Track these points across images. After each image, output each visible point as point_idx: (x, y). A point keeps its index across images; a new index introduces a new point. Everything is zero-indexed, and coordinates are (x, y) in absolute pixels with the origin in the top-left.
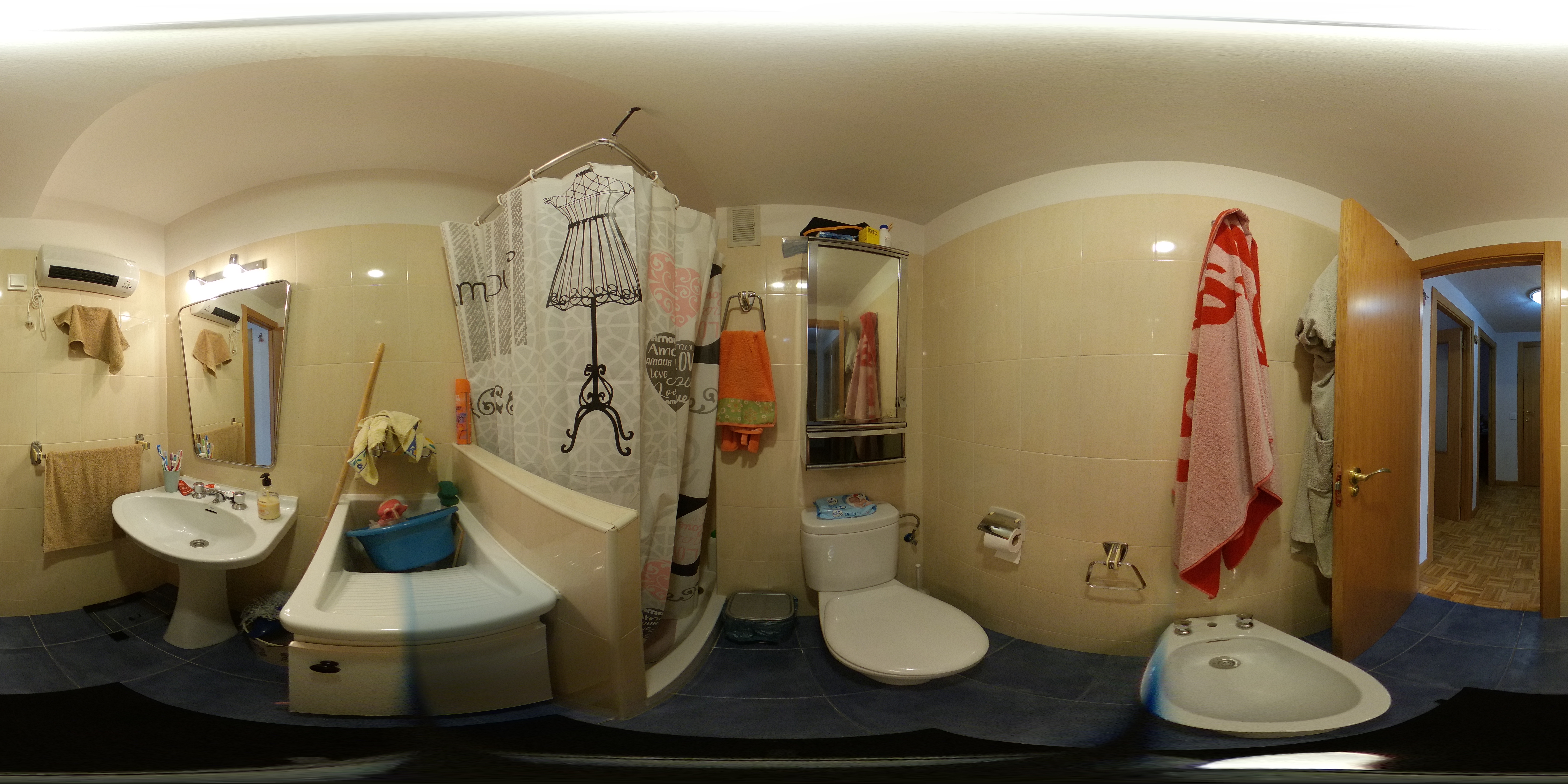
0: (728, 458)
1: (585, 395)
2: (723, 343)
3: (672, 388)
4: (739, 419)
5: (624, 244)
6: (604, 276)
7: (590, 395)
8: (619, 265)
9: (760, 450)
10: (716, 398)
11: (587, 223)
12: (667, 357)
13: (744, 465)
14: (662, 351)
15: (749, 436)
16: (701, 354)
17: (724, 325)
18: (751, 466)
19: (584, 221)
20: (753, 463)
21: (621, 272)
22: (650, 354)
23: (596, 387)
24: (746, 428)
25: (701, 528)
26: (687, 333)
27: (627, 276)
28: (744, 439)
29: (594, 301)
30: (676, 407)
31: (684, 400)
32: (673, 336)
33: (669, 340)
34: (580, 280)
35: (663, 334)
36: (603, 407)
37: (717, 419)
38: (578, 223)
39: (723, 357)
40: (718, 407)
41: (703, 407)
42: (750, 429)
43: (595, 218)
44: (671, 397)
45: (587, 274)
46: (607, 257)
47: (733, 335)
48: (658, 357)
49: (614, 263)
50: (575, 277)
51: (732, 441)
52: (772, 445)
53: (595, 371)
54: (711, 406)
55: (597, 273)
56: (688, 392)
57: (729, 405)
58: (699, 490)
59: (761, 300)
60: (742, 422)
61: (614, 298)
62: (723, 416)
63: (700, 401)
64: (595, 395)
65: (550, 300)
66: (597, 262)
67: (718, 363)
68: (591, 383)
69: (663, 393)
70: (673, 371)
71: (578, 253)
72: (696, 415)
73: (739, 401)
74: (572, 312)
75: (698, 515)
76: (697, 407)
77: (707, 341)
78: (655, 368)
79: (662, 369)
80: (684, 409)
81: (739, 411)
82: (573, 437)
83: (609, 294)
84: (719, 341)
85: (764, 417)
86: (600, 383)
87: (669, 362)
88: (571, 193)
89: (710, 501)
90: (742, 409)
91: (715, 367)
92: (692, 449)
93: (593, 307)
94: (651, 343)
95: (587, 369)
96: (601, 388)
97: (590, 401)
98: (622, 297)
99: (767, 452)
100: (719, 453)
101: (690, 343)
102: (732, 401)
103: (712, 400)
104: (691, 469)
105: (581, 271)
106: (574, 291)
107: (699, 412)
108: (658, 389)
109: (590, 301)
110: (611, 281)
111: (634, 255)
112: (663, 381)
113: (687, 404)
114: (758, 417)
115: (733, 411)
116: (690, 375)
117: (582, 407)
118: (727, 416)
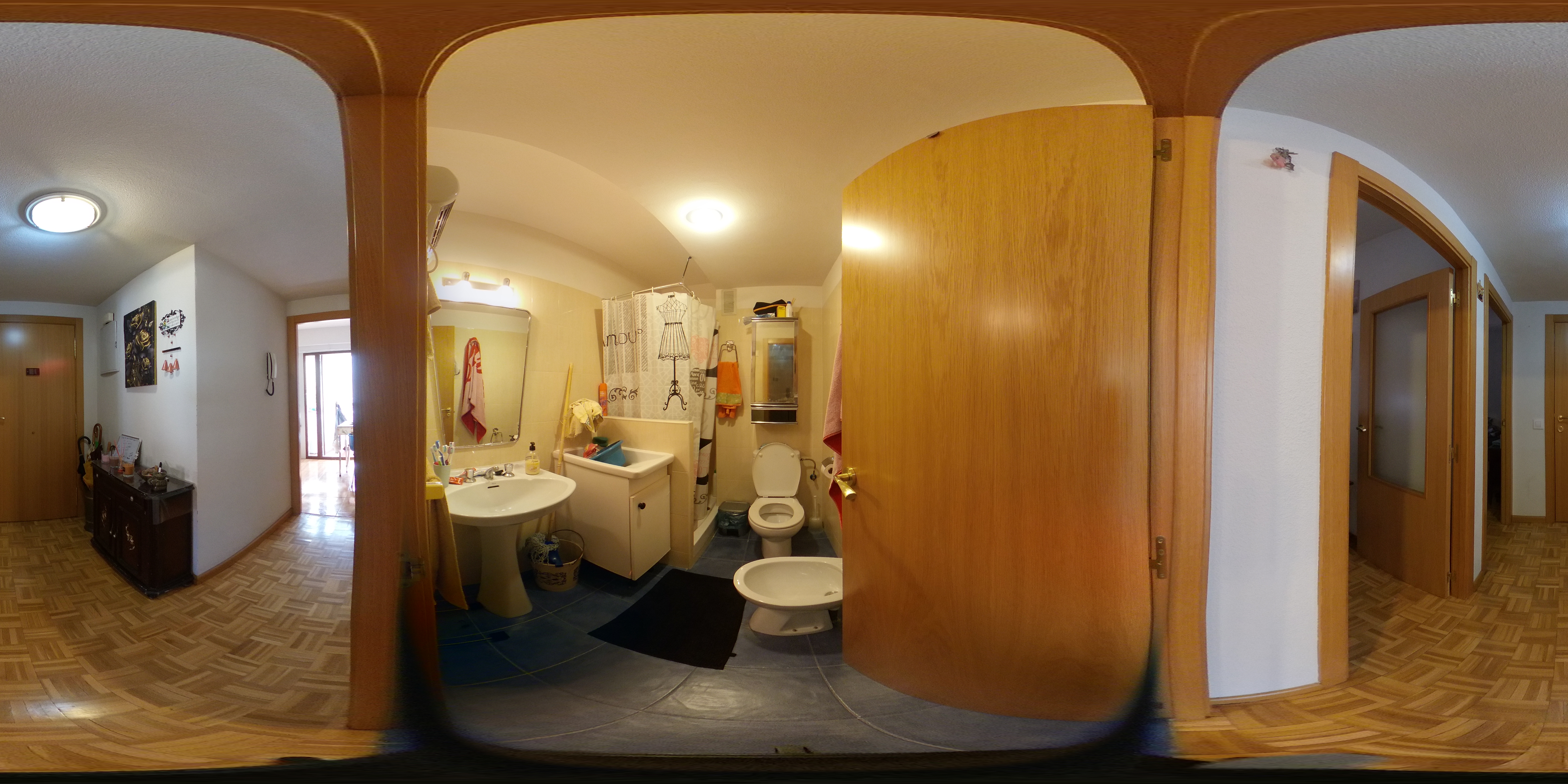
0: (722, 422)
1: (671, 390)
2: (719, 368)
3: (698, 388)
4: (725, 402)
5: (684, 337)
6: (678, 349)
7: (673, 390)
8: (683, 345)
9: (736, 417)
10: (715, 393)
11: (672, 325)
12: (696, 377)
13: (729, 425)
14: (694, 375)
15: (730, 410)
16: (709, 373)
17: (719, 359)
18: (732, 426)
19: (671, 323)
20: (733, 424)
21: (684, 348)
22: (691, 376)
23: (675, 388)
24: (729, 406)
25: (709, 455)
26: (704, 367)
27: (685, 350)
28: (728, 411)
29: (675, 359)
30: (700, 395)
31: (702, 393)
32: (698, 369)
33: (697, 370)
34: (670, 350)
35: (695, 368)
36: (677, 394)
37: (716, 402)
38: (669, 323)
39: (719, 374)
40: (717, 397)
41: (710, 397)
42: (731, 406)
43: (675, 323)
44: (698, 392)
45: (672, 348)
46: (679, 342)
47: (723, 364)
48: (693, 377)
49: (681, 345)
50: (668, 348)
51: (723, 412)
52: (742, 416)
53: (675, 383)
54: (713, 396)
55: (676, 348)
56: (703, 390)
57: (721, 396)
58: (708, 436)
59: (735, 347)
60: (727, 403)
61: (682, 358)
62: (718, 400)
63: (708, 394)
64: (675, 390)
65: (659, 356)
66: (676, 344)
67: (716, 377)
68: (673, 386)
69: (695, 390)
70: (698, 382)
71: (669, 338)
72: (706, 400)
73: (725, 394)
74: (667, 361)
75: (708, 447)
76: (707, 397)
77: (712, 367)
78: (693, 381)
79: (695, 381)
80: (702, 396)
81: (726, 398)
82: (667, 405)
83: (680, 356)
84: (717, 367)
85: (737, 401)
86: (676, 386)
87: (697, 379)
88: (666, 306)
89: (713, 441)
90: (727, 397)
91: (715, 379)
92: (705, 415)
93: (674, 360)
94: (691, 372)
95: (672, 382)
96: (677, 388)
97: (673, 392)
98: (684, 357)
99: (739, 418)
100: (717, 419)
101: (704, 370)
102: (723, 394)
103: (714, 393)
104: (704, 425)
105: (670, 346)
106: (668, 354)
107: (707, 399)
108: (693, 388)
109: (673, 358)
110: (681, 352)
111: (687, 341)
112: (695, 385)
113: (703, 394)
114: (734, 401)
115: (723, 398)
116: (704, 383)
117: (670, 395)
118: (720, 401)
